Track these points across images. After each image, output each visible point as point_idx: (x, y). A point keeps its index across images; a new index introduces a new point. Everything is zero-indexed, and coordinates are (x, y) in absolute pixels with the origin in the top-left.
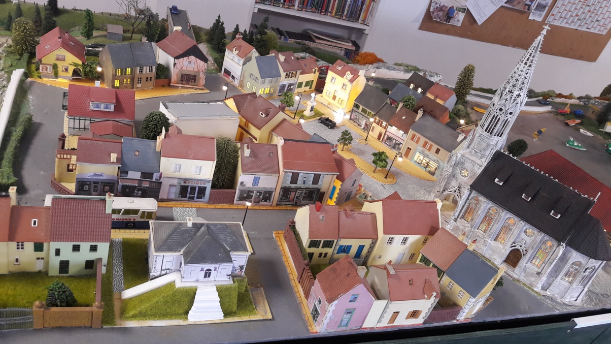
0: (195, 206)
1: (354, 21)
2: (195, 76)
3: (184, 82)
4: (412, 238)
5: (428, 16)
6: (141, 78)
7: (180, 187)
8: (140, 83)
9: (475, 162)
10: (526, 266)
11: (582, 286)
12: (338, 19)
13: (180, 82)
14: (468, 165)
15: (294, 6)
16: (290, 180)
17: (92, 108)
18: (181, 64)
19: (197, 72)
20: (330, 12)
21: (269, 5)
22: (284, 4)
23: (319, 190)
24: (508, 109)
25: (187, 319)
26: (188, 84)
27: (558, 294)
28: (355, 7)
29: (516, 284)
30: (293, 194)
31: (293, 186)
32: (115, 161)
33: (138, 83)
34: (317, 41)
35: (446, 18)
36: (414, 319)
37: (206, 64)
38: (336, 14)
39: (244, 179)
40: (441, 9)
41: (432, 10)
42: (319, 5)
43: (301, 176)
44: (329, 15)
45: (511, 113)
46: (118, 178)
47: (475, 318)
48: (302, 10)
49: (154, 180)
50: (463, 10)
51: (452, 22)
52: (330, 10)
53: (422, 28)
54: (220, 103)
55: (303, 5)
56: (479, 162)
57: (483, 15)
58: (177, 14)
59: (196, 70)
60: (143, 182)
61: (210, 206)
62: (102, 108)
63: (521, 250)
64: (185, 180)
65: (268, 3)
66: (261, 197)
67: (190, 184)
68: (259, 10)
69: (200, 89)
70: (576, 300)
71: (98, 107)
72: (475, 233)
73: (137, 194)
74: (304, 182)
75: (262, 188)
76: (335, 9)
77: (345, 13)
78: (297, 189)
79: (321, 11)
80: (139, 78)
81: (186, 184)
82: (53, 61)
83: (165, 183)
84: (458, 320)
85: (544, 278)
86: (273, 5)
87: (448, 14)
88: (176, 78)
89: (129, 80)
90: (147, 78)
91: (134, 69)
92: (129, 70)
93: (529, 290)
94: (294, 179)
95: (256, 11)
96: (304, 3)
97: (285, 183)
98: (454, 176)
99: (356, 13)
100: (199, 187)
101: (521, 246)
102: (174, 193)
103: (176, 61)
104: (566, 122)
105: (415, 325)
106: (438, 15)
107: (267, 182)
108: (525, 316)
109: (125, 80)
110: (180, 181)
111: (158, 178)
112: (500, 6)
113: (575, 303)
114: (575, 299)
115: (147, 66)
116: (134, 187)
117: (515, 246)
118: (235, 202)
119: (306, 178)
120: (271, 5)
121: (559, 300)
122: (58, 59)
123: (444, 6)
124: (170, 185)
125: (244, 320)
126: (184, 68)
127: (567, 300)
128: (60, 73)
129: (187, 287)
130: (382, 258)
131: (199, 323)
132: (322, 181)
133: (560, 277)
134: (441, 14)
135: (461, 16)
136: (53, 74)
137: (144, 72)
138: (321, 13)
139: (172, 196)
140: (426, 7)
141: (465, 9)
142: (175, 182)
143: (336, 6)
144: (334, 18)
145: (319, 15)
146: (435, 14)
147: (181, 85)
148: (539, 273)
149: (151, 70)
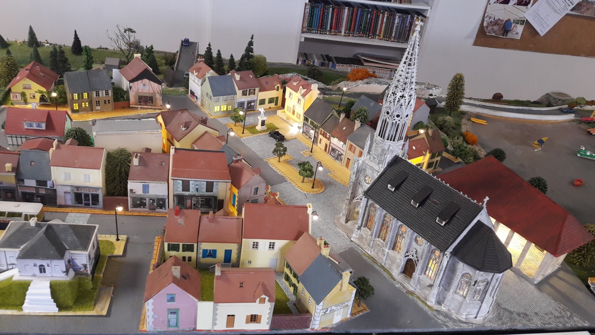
0: (90, 212)
1: (403, 42)
2: (152, 97)
3: (142, 103)
4: (279, 244)
5: (482, 31)
6: (99, 101)
7: (74, 194)
8: (99, 105)
9: (373, 168)
10: (419, 278)
11: (480, 302)
12: (387, 42)
13: (139, 103)
14: (369, 172)
15: (341, 32)
16: (181, 188)
17: (26, 127)
18: (136, 87)
19: (152, 93)
20: (378, 35)
21: (315, 33)
22: (330, 32)
23: (215, 198)
24: (393, 112)
25: (22, 310)
26: (146, 105)
27: (454, 310)
28: (403, 28)
29: (408, 296)
30: (189, 201)
31: (186, 193)
32: (10, 170)
33: (97, 106)
34: (365, 64)
35: (502, 32)
36: (256, 324)
37: (160, 86)
38: (384, 36)
39: (135, 186)
40: (496, 23)
41: (485, 24)
42: (366, 29)
43: (193, 184)
44: (377, 38)
45: (398, 116)
46: (17, 186)
47: (336, 327)
48: (349, 36)
49: (48, 187)
50: (522, 22)
51: (510, 36)
52: (378, 33)
53: (476, 44)
54: (152, 119)
55: (350, 30)
56: (376, 168)
57: (545, 25)
58: (188, 46)
59: (151, 91)
60: (40, 189)
61: (105, 212)
62: (35, 127)
63: (414, 260)
64: (78, 188)
65: (314, 32)
66: (155, 204)
67: (83, 192)
68: (306, 39)
69: (159, 109)
70: (476, 318)
71: (31, 126)
72: (375, 242)
73: (36, 200)
74: (197, 190)
75: (153, 196)
76: (382, 32)
77: (393, 35)
78: (191, 196)
79: (369, 35)
80: (97, 102)
81: (79, 192)
82: (21, 90)
83: (60, 192)
84: (313, 329)
85: (435, 291)
86: (320, 33)
87: (504, 27)
88: (134, 100)
89: (87, 103)
90: (105, 101)
91: (90, 94)
92: (85, 95)
93: (420, 303)
94: (186, 186)
95: (303, 40)
96: (350, 28)
97: (177, 190)
98: (359, 184)
99: (405, 34)
100: (92, 194)
101: (413, 256)
102: (70, 199)
103: (131, 84)
104: (589, 130)
105: (259, 330)
106: (493, 29)
107: (157, 189)
108: (401, 331)
109: (83, 104)
110: (72, 188)
111: (52, 186)
112: (565, 14)
113: (474, 321)
114: (474, 316)
115: (102, 90)
116: (33, 194)
117: (408, 256)
118: (130, 209)
119: (197, 186)
120: (317, 33)
121: (454, 316)
122: (25, 88)
123: (499, 19)
124: (65, 192)
125: (77, 314)
126: (140, 91)
127: (463, 317)
128: (29, 100)
129: (21, 280)
130: (252, 263)
131: (32, 314)
132: (216, 188)
133: (452, 290)
134: (496, 28)
135: (520, 29)
136: (23, 101)
137: (101, 95)
138: (368, 37)
139: (69, 203)
140: (480, 22)
141: (524, 21)
142: (69, 189)
143: (383, 29)
144: (383, 41)
145: (367, 38)
146: (490, 28)
147: (140, 106)
148: (431, 286)
149: (107, 94)
